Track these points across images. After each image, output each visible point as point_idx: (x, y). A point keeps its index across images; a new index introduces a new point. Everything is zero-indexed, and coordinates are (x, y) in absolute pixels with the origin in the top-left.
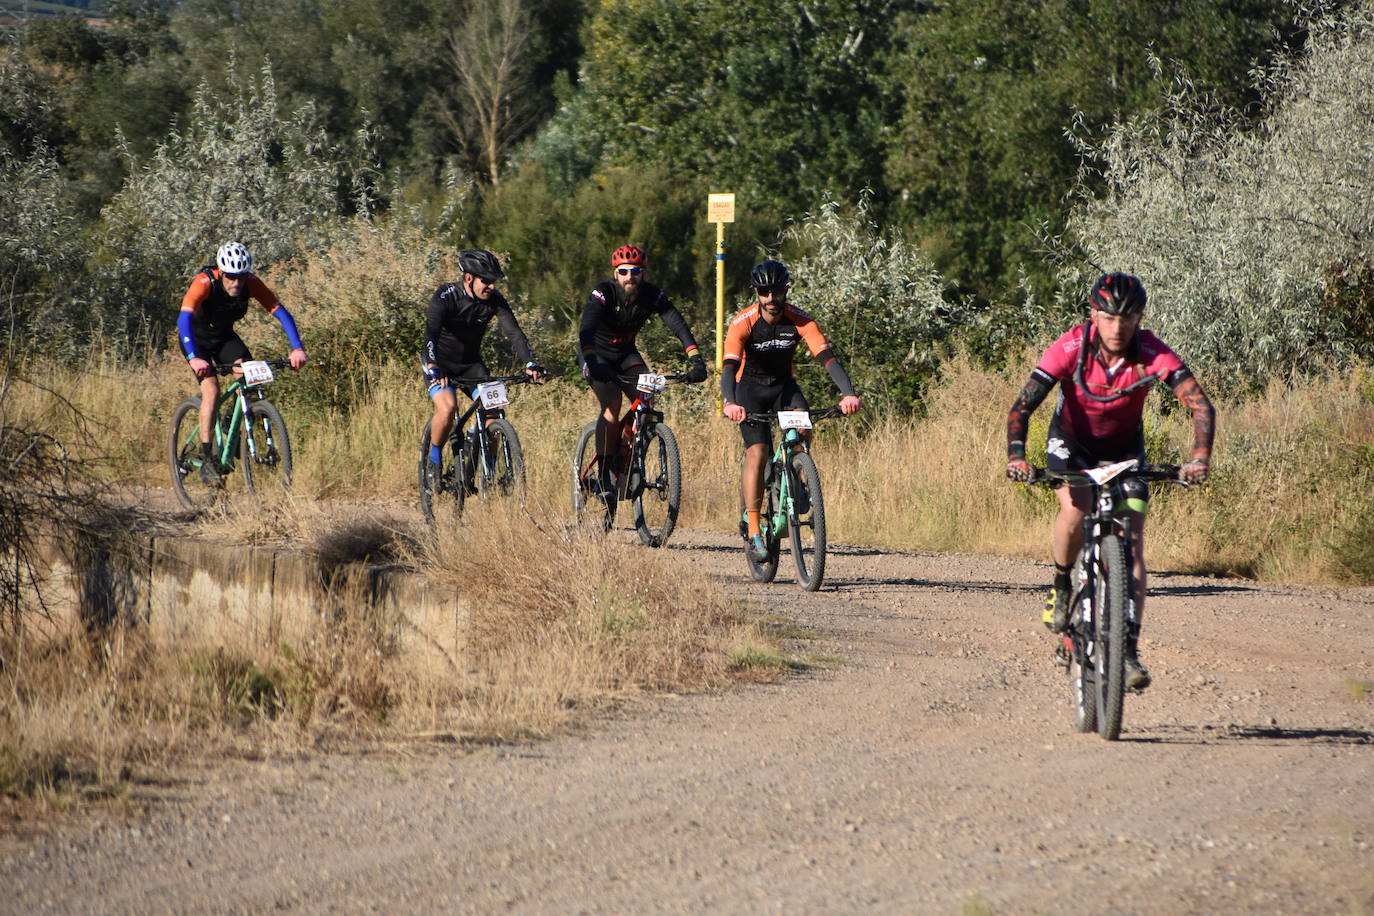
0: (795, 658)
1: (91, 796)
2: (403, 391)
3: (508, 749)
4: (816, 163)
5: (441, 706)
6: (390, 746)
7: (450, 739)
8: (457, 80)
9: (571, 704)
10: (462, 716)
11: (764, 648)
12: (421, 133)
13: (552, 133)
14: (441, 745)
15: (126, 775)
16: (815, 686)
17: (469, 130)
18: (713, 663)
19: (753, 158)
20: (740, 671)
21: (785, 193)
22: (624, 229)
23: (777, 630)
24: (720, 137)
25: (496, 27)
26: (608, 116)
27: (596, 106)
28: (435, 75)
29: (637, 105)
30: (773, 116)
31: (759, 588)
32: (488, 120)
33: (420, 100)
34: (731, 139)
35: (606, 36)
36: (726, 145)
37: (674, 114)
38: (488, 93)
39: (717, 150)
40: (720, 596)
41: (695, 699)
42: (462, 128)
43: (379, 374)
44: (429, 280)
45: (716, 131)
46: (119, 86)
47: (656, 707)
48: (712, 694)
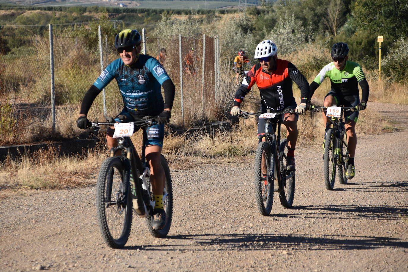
0: (396, 127)
4: (400, 29)
6: (315, 146)
8: (328, 15)
11: (389, 126)
12: (321, 26)
13: (346, 25)
16: (400, 133)
17: (330, 25)
18: (379, 129)
19: (387, 29)
20: (384, 130)
21: (393, 35)
22: (361, 44)
23: (392, 122)
24: (380, 25)
25: (336, 5)
26: (358, 21)
27: (355, 20)
28: (324, 15)
29: (364, 19)
30: (391, 20)
31: (388, 113)
32: (334, 23)
33: (321, 20)
34: (383, 25)
35: (357, 6)
36: (381, 26)
37: (371, 20)
38: (334, 18)
39: (380, 27)
40: (380, 115)
41: (375, 136)
42: (329, 25)
43: (312, 73)
44: (322, 55)
45: (380, 24)
46: (263, 19)
47: (367, 138)
48: (379, 135)
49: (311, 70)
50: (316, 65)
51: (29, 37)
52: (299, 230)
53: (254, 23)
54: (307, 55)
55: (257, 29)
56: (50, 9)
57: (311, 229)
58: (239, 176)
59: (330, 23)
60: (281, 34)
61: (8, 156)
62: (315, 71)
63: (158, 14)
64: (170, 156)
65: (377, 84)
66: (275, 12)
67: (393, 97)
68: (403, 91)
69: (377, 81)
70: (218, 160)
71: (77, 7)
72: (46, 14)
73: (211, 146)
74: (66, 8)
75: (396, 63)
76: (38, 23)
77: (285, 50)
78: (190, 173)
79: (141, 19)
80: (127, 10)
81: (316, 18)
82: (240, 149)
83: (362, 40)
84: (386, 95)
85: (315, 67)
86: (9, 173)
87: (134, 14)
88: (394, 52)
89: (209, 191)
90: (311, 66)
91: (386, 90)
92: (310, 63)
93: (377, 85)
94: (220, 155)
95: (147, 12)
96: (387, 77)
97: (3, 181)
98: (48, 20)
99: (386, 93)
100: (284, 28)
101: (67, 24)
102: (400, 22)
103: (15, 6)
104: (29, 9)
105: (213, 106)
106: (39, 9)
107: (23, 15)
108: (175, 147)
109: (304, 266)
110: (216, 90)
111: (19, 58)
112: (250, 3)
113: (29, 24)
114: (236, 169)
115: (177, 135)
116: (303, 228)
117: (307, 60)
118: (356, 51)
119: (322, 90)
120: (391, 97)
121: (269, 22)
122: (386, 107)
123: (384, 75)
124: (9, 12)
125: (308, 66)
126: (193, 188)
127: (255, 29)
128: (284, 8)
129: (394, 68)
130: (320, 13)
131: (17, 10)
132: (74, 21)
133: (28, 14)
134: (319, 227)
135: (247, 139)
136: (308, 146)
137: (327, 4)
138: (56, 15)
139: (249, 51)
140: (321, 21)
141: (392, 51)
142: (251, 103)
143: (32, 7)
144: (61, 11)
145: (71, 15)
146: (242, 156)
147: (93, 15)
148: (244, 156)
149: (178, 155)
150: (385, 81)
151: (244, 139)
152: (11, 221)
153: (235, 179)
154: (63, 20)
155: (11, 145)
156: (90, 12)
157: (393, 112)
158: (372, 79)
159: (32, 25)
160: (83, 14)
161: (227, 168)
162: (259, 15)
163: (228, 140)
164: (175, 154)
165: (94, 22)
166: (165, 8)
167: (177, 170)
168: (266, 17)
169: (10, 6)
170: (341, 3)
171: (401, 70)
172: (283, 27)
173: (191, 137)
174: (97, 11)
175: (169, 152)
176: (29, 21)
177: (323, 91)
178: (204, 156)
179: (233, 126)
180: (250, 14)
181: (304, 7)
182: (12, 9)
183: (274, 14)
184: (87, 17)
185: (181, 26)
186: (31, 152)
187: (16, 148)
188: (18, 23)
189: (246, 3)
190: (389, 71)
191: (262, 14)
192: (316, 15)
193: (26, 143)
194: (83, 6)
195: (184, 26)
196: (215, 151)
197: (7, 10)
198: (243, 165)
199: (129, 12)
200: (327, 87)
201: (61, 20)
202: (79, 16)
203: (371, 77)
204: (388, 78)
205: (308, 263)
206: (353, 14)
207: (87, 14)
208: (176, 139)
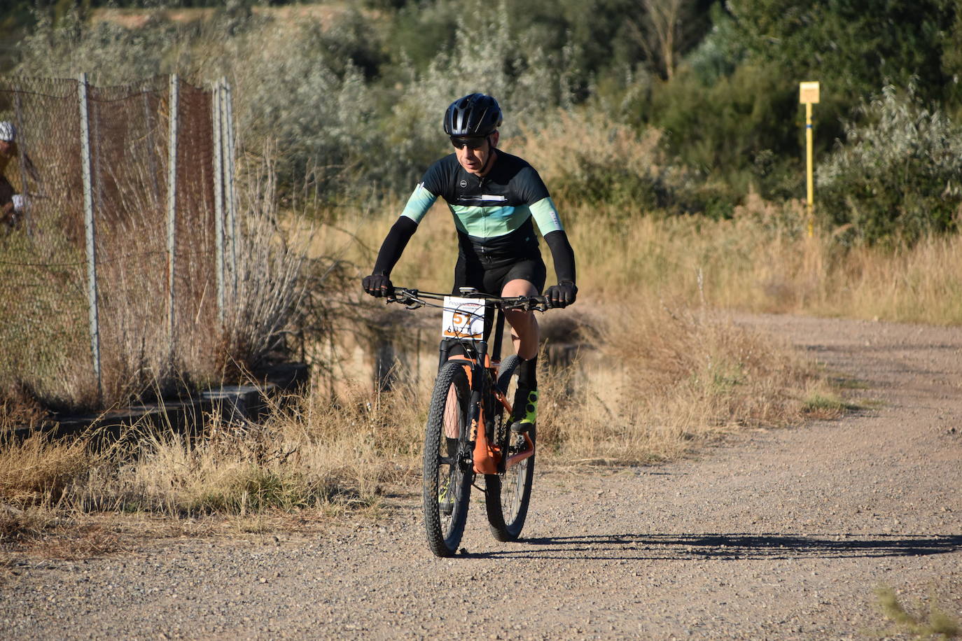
0: (852, 403)
1: (354, 506)
2: (593, 224)
3: (643, 469)
4: (892, 59)
5: (597, 440)
6: (561, 468)
7: (602, 463)
8: (644, 11)
9: (689, 437)
10: (612, 446)
11: (829, 396)
12: (619, 47)
13: (709, 45)
14: (596, 467)
15: (379, 491)
16: (864, 422)
17: (653, 45)
18: (793, 406)
19: (848, 58)
20: (811, 412)
21: (870, 81)
22: (748, 110)
23: (841, 383)
24: (825, 44)
26: (746, 32)
27: (738, 26)
28: (629, 8)
29: (768, 24)
30: (862, 29)
31: (831, 354)
32: (666, 37)
33: (618, 25)
34: (833, 45)
36: (829, 49)
37: (793, 29)
38: (665, 19)
39: (822, 53)
40: (803, 360)
41: (777, 432)
42: (648, 43)
43: (576, 214)
44: (610, 148)
45: (822, 39)
46: (416, 23)
47: (749, 438)
48: (790, 428)
49: (572, 203)
50: (588, 185)
54: (556, 147)
58: (280, 581)
59: (652, 39)
62: (585, 205)
64: (31, 512)
65: (799, 252)
67: (857, 295)
68: (892, 275)
69: (801, 239)
70: (208, 522)
73: (185, 472)
75: (868, 177)
78: (102, 573)
81: (603, 22)
82: (291, 483)
83: (753, 98)
84: (830, 290)
85: (584, 193)
88: (859, 139)
89: (161, 635)
90: (571, 187)
91: (831, 271)
92: (569, 176)
93: (801, 254)
94: (215, 506)
96: (835, 226)
99: (832, 281)
102: (893, 33)
105: (212, 331)
108: (50, 479)
110: (220, 275)
114: (270, 555)
115: (59, 436)
117: (559, 167)
118: (733, 136)
119: (608, 274)
120: (848, 296)
122: (829, 333)
123: (827, 218)
125: (562, 187)
126: (106, 626)
129: (862, 195)
130: (616, 3)
139: (354, 138)
140: (622, 31)
141: (852, 135)
146: (297, 509)
148: (301, 507)
149: (63, 506)
150: (828, 240)
151: (308, 449)
153: (261, 589)
157: (851, 350)
158: (783, 234)
161: (237, 553)
162: (402, 11)
163: (246, 453)
164: (53, 503)
167: (52, 563)
168: (425, 18)
171: (883, 202)
173: (113, 441)
175: (30, 499)
177: (612, 277)
178: (155, 508)
179: (270, 403)
180: (371, 4)
185: (111, 49)
190: (842, 205)
191: (412, 5)
192: (601, 9)
195: (120, 49)
196: (199, 490)
198: (297, 539)
200: (629, 264)
203: (781, 225)
204: (840, 231)
206: (731, 5)
208: (57, 450)
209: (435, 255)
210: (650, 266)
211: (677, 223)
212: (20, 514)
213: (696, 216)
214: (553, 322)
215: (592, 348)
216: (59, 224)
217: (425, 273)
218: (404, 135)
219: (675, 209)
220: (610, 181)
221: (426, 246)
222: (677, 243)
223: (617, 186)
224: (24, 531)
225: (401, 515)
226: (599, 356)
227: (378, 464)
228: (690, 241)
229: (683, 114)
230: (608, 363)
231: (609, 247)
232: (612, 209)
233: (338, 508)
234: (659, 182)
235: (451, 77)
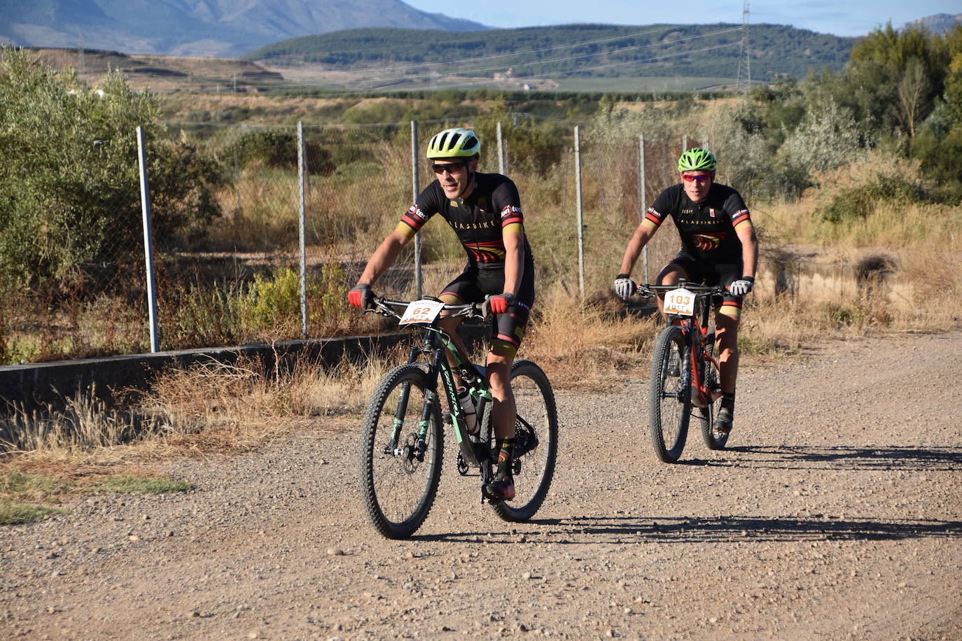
1: (788, 354)
5: (909, 321)
6: (891, 335)
7: (912, 332)
8: (899, 100)
9: (955, 319)
10: (916, 324)
12: (886, 119)
13: (932, 118)
14: (910, 335)
15: (799, 346)
17: (904, 117)
25: (914, 81)
26: (954, 111)
27: (950, 107)
28: (892, 99)
32: (911, 113)
33: (886, 108)
35: (954, 82)
38: (910, 104)
42: (901, 116)
44: (894, 170)
49: (875, 198)
50: (883, 189)
51: (366, 146)
52: (875, 491)
53: (764, 115)
54: (866, 170)
55: (769, 125)
56: (403, 95)
57: (899, 489)
58: (757, 392)
59: (903, 114)
60: (814, 134)
61: (344, 355)
62: (881, 199)
63: (592, 102)
64: (629, 354)
66: (802, 95)
71: (449, 92)
72: (397, 103)
74: (430, 94)
76: (381, 120)
77: (823, 163)
79: (563, 110)
80: (537, 96)
81: (878, 105)
82: (756, 342)
85: (881, 193)
86: (348, 386)
87: (550, 102)
90: (873, 190)
92: (872, 184)
95: (573, 98)
97: (337, 401)
98: (400, 114)
100: (819, 123)
101: (433, 121)
103: (344, 92)
104: (367, 97)
106: (384, 95)
107: (356, 106)
108: (637, 338)
109: (891, 559)
111: (352, 182)
112: (757, 79)
113: (367, 123)
114: (750, 379)
115: (640, 317)
116: (882, 488)
117: (867, 180)
119: (894, 234)
121: (791, 113)
124: (332, 103)
125: (869, 190)
127: (765, 125)
128: (819, 87)
130: (884, 96)
131: (346, 98)
132: (445, 116)
133: (365, 104)
134: (913, 486)
135: (767, 323)
136: (879, 336)
137: (898, 80)
138: (412, 106)
140: (888, 110)
142: (767, 257)
143: (372, 92)
144: (422, 98)
145: (439, 106)
146: (760, 355)
147: (478, 106)
148: (762, 354)
149: (643, 352)
152: (355, 472)
153: (749, 396)
154: (425, 115)
155: (346, 335)
156: (472, 99)
159: (370, 125)
160: (460, 102)
162: (773, 102)
164: (638, 350)
165: (481, 117)
166: (604, 90)
168: (786, 104)
169: (334, 93)
170: (922, 80)
172: (817, 120)
174: (485, 96)
176: (365, 117)
180: (757, 99)
181: (855, 85)
182: (338, 97)
183: (800, 98)
184: (467, 108)
186: (383, 348)
187: (356, 340)
188: (349, 120)
189: (749, 80)
191: (778, 99)
192: (877, 99)
193: (371, 331)
194: (460, 89)
197: (330, 98)
198: (762, 370)
199: (541, 99)
200: (905, 229)
201: (422, 115)
202: (452, 106)
205: (899, 553)
206: (945, 96)
207: (466, 103)
208: (640, 324)
209: (802, 225)
210: (915, 231)
211: (930, 208)
212: (623, 355)
213: (941, 204)
214: (871, 259)
215: (892, 272)
216: (619, 210)
217: (797, 234)
218: (783, 164)
219: (929, 201)
220: (895, 187)
221: (798, 220)
222: (930, 218)
223: (898, 189)
224: (626, 364)
225: (813, 359)
226: (895, 277)
227: (798, 333)
228: (937, 217)
229: (927, 152)
230: (901, 280)
231: (894, 221)
232: (896, 201)
233: (780, 355)
234: (920, 188)
235: (806, 135)
